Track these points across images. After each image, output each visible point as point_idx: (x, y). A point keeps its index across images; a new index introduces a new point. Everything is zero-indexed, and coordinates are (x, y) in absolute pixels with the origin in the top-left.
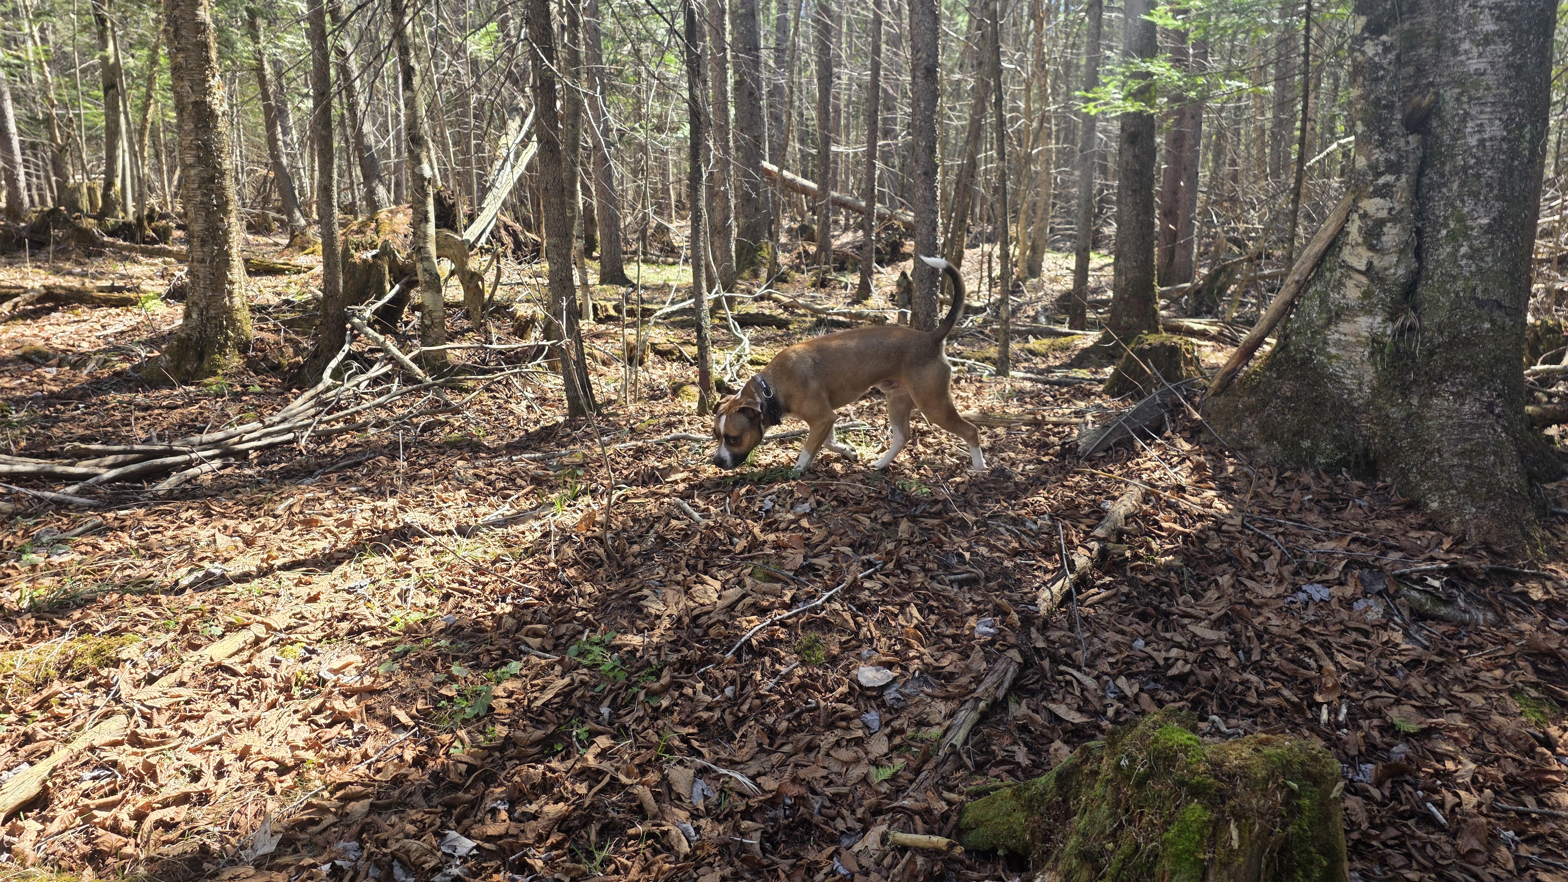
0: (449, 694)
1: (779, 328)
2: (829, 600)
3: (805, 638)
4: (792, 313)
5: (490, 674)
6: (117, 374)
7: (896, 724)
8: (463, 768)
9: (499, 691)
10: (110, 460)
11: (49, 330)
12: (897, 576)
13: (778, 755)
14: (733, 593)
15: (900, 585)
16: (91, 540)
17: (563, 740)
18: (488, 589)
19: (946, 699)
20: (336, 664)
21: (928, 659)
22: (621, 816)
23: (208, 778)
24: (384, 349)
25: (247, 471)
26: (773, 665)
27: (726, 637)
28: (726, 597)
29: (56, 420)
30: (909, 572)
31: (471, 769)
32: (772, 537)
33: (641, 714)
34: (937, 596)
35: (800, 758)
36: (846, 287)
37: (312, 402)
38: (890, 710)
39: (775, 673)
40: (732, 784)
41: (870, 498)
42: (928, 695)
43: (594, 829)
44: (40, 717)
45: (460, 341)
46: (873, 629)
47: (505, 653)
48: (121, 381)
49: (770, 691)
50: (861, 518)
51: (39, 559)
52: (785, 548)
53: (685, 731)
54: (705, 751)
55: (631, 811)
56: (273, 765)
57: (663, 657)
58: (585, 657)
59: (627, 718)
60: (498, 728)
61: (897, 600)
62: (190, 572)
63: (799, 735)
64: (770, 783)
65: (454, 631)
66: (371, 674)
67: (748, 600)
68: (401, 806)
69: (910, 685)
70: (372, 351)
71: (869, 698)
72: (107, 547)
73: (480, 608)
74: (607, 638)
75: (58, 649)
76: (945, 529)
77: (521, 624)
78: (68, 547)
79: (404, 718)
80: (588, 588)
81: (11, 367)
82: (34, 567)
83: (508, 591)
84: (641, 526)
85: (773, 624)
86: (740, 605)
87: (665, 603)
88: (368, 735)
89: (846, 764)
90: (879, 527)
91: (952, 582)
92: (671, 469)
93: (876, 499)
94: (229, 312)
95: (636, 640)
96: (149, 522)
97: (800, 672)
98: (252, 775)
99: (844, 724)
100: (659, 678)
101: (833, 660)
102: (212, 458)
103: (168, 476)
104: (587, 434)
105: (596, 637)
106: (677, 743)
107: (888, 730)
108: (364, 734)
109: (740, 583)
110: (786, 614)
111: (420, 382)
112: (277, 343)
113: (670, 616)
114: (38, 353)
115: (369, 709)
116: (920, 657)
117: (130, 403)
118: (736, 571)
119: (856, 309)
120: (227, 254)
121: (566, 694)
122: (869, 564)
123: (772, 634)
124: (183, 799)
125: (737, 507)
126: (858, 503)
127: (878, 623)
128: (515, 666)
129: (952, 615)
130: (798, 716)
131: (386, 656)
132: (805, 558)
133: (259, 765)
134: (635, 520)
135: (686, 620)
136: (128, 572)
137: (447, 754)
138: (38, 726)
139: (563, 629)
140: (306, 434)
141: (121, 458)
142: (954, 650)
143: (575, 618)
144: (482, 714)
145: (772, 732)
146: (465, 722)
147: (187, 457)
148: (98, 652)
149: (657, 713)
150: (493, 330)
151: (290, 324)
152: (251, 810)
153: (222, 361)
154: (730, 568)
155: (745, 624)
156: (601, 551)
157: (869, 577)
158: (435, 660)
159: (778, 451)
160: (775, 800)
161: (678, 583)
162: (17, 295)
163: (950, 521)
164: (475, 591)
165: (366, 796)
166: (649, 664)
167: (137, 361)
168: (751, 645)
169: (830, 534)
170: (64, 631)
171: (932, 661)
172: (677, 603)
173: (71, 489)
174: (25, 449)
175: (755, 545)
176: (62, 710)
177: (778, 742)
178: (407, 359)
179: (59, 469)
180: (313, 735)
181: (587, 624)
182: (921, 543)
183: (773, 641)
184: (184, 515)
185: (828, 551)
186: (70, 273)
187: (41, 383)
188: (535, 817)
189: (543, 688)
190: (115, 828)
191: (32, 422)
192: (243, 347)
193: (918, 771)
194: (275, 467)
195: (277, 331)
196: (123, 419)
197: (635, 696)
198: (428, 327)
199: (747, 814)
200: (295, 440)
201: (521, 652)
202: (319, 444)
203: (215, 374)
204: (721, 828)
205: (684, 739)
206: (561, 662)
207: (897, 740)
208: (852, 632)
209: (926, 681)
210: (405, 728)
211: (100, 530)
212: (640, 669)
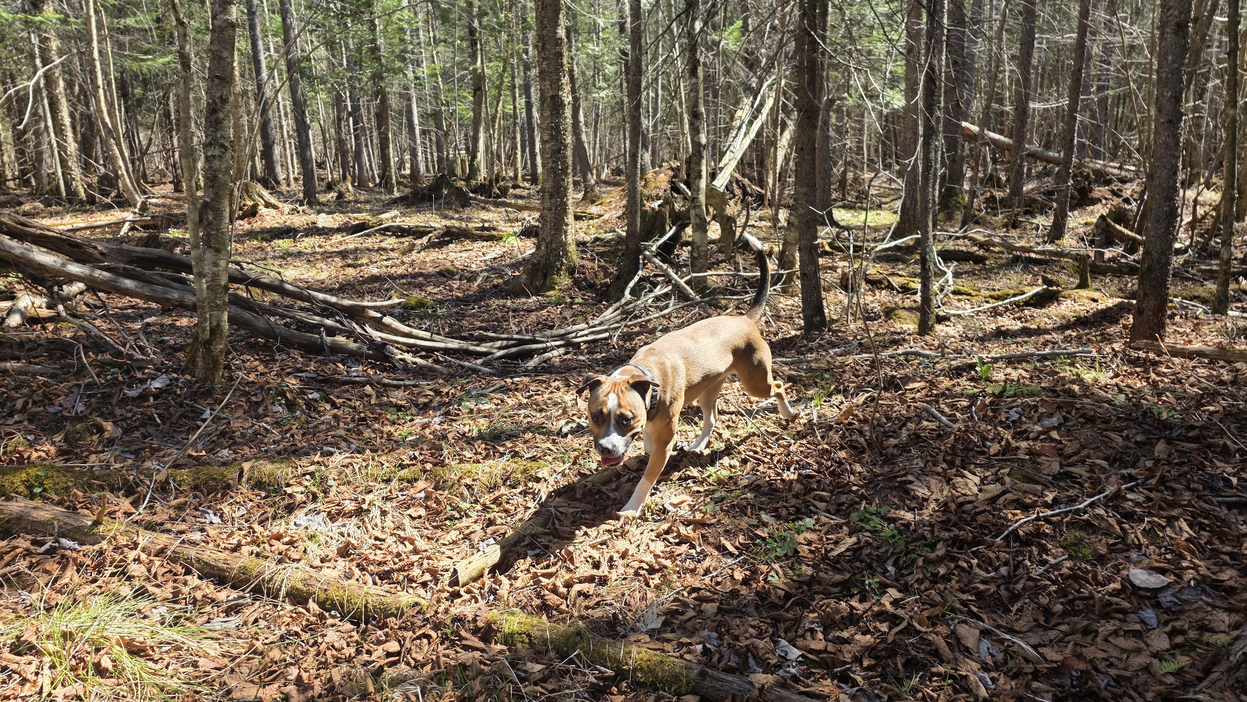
0: (763, 535)
1: (976, 263)
2: (1092, 505)
3: (1071, 535)
4: (987, 250)
5: (791, 525)
6: (495, 286)
7: (1177, 624)
8: (782, 593)
9: (800, 538)
10: (498, 344)
11: (453, 255)
12: (1162, 492)
13: (1055, 632)
14: (994, 489)
15: (1165, 501)
16: (499, 395)
17: (857, 586)
18: (776, 459)
19: (1230, 610)
20: (676, 501)
21: (1203, 571)
22: (922, 655)
23: (604, 568)
24: (666, 275)
25: (581, 358)
26: (1040, 554)
27: (993, 525)
28: (986, 491)
29: (464, 316)
30: (1173, 490)
31: (788, 596)
32: (1024, 444)
33: (921, 576)
34: (1207, 514)
35: (1078, 637)
36: (1037, 228)
37: (618, 312)
38: (1167, 611)
39: (1044, 563)
40: (1015, 648)
41: (1119, 419)
42: (1208, 604)
43: (900, 661)
44: (496, 509)
45: (716, 269)
46: (1140, 536)
47: (798, 510)
48: (499, 292)
49: (1040, 575)
50: (1113, 435)
51: (471, 404)
52: (1039, 455)
53: (965, 597)
54: (984, 616)
55: (929, 653)
56: (646, 567)
57: (936, 533)
58: (866, 523)
59: (909, 578)
60: (804, 568)
61: (1164, 514)
62: (567, 423)
63: (1075, 619)
64: (1052, 654)
65: (754, 487)
66: (701, 511)
67: (1009, 496)
68: (740, 612)
69: (1186, 592)
70: (655, 276)
71: (1142, 597)
72: (510, 402)
73: (771, 472)
74: (883, 511)
75: (501, 466)
76: (1205, 453)
77: (808, 490)
78: (487, 400)
79: (731, 548)
80: (858, 468)
81: (434, 279)
82: (471, 411)
83: (792, 463)
84: (894, 424)
85: (1038, 519)
86: (1001, 500)
87: (929, 488)
88: (706, 556)
89: (1129, 652)
90: (1132, 445)
91: (1220, 504)
92: (907, 379)
93: (1126, 420)
94: (564, 245)
95: (909, 516)
96: (533, 388)
97: (1068, 564)
98: (632, 571)
99: (1121, 616)
100: (933, 551)
101: (1101, 559)
102: (559, 347)
103: (532, 357)
104: (821, 346)
105: (873, 509)
106: (958, 606)
107: (1168, 629)
108: (704, 555)
109: (999, 480)
110: (1050, 513)
111: (692, 299)
112: (593, 268)
113: (937, 500)
114: (448, 271)
115: (703, 536)
116: (1195, 568)
117: (504, 306)
118: (993, 470)
119: (1049, 247)
120: (565, 204)
121: (856, 550)
122: (1131, 478)
123: (1038, 528)
124: (590, 579)
125: (985, 416)
126: (1107, 422)
127: (1145, 532)
128: (809, 522)
129: (1226, 534)
130: (1071, 602)
131: (708, 500)
132: (1061, 466)
133: (636, 565)
134: (889, 418)
135: (953, 506)
136: (529, 419)
137: (765, 580)
138: (497, 515)
139: (843, 498)
140: (617, 334)
141: (505, 343)
142: (1232, 566)
143: (851, 491)
144: (790, 554)
145: (1047, 612)
146: (778, 558)
147: (544, 345)
148: (525, 471)
149: (935, 579)
150: (741, 261)
151: (601, 255)
152: (638, 595)
153: (558, 280)
154: (986, 467)
155: (1010, 516)
156: (862, 440)
157: (1131, 490)
158: (746, 507)
159: (1009, 370)
160: (1059, 670)
161: (938, 474)
162: (430, 232)
163: (1209, 446)
164: (766, 460)
165: (712, 601)
166: (924, 537)
167: (506, 278)
168: (1018, 535)
169: (1083, 447)
170: (502, 455)
171: (1208, 573)
172: (942, 491)
173: (479, 361)
174: (448, 333)
175: (1007, 449)
176: (508, 506)
177: (1054, 621)
178: (682, 282)
179: (472, 348)
180: (668, 549)
181: (863, 497)
182: (1180, 464)
183: (1038, 534)
184: (554, 384)
185: (1083, 462)
186: (453, 218)
187: (451, 291)
188: (847, 641)
189: (837, 543)
190: (554, 591)
191: (451, 316)
192: (571, 271)
193: (1207, 672)
194: (599, 356)
195: (593, 260)
196: (503, 317)
197: (914, 561)
198: (696, 258)
199: (1036, 675)
200: (610, 337)
201: (811, 511)
202: (625, 342)
203: (553, 289)
204: (1013, 683)
205: (964, 603)
206: (847, 524)
207: (1179, 639)
208: (1118, 537)
209: (1204, 591)
210: (731, 555)
211: (505, 390)
212: (915, 540)
